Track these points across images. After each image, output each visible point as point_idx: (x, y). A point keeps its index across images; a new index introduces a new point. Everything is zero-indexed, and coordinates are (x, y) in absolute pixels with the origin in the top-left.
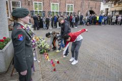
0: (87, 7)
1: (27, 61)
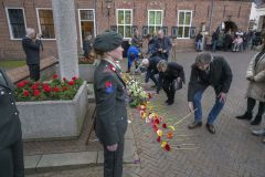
0: (221, 15)
1: (118, 127)
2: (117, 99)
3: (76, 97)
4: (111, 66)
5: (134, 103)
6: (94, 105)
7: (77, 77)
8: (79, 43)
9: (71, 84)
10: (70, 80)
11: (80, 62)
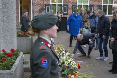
2: (51, 73)
3: (14, 67)
4: (47, 43)
5: (65, 72)
6: (29, 74)
7: (15, 48)
8: (17, 18)
9: (9, 55)
10: (9, 51)
11: (18, 35)
